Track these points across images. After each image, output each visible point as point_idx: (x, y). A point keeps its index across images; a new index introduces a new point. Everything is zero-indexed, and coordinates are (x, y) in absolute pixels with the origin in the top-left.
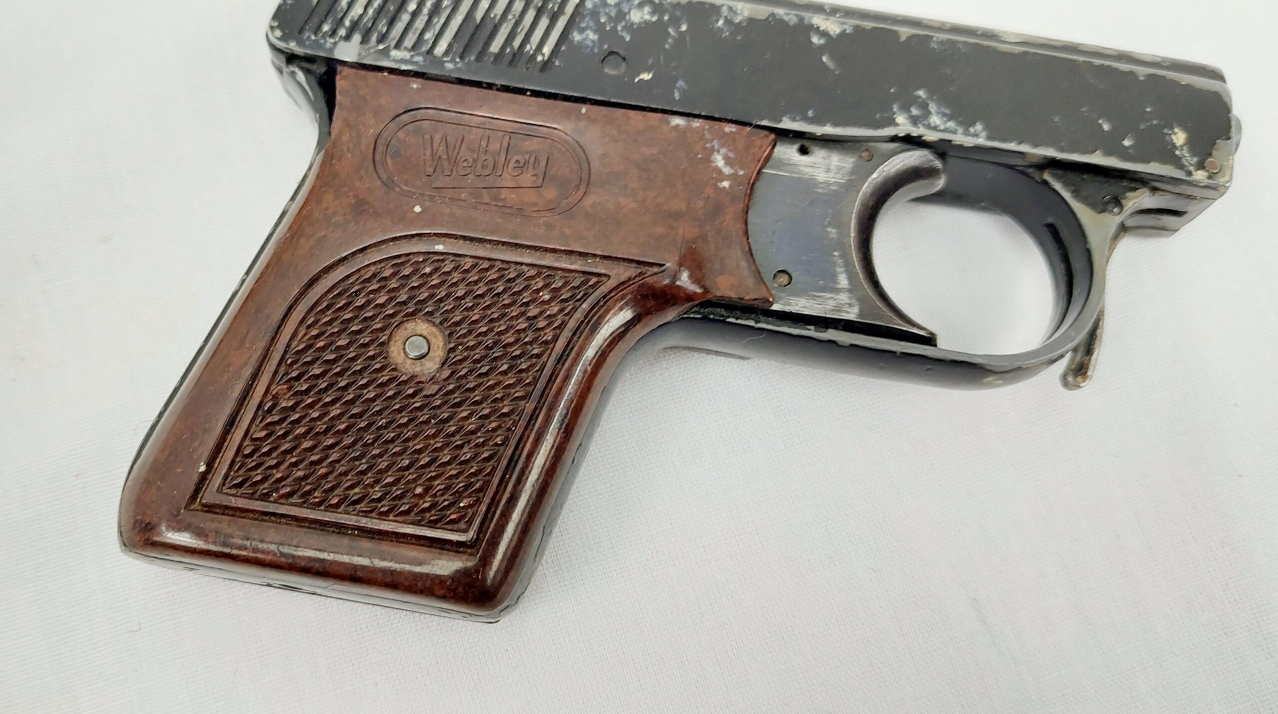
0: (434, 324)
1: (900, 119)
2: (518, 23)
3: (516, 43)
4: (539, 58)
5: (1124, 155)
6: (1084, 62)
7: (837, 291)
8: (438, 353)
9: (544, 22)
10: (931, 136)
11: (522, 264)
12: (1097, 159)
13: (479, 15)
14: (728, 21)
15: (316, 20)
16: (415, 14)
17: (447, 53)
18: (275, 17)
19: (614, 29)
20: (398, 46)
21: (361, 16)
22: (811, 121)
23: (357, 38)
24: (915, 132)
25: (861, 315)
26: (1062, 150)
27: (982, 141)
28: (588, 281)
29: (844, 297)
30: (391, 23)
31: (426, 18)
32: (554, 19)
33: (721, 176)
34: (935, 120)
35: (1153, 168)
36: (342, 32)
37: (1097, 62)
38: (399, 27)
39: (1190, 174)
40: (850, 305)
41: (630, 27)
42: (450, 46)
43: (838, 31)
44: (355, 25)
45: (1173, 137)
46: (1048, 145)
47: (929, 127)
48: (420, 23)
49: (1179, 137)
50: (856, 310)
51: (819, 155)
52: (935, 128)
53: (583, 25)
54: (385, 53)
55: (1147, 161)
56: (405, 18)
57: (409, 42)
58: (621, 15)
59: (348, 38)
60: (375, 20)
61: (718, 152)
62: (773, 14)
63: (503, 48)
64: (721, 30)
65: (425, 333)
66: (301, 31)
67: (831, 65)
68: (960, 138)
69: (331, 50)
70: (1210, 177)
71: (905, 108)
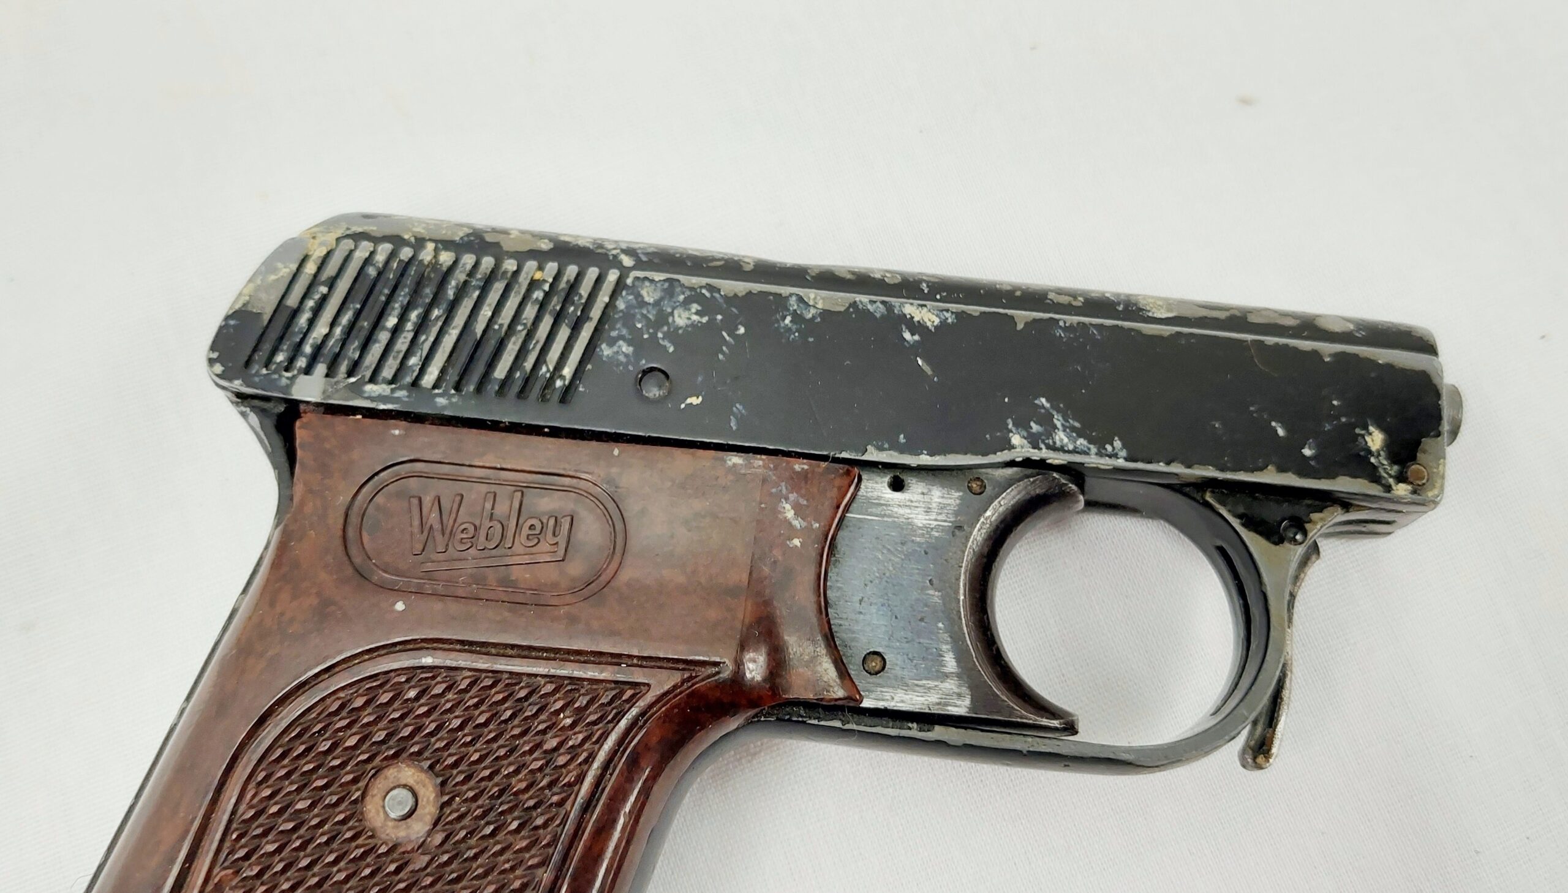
0: (422, 770)
1: (1016, 440)
2: (530, 335)
3: (528, 365)
4: (559, 383)
5: (1304, 468)
6: (1254, 342)
7: (946, 676)
8: (429, 809)
9: (564, 333)
10: (1057, 459)
11: (536, 676)
12: (1270, 477)
13: (479, 327)
14: (797, 318)
15: (267, 347)
16: (396, 331)
17: (436, 386)
18: (213, 348)
19: (654, 336)
20: (373, 380)
21: (327, 336)
22: (902, 450)
23: (321, 369)
24: (1036, 455)
25: (973, 708)
26: (1222, 469)
27: (1121, 463)
28: (622, 693)
29: (951, 685)
30: (364, 348)
31: (410, 336)
32: (576, 328)
33: (792, 532)
34: (1061, 437)
35: (1343, 485)
36: (302, 362)
37: (1270, 340)
38: (376, 350)
39: (1388, 488)
40: (959, 695)
41: (673, 335)
42: (443, 371)
43: (937, 321)
44: (318, 349)
45: (1368, 438)
46: (1203, 463)
47: (1053, 448)
48: (402, 344)
49: (1376, 440)
50: (967, 702)
51: (916, 488)
52: (1062, 449)
53: (614, 334)
54: (357, 389)
55: (1331, 476)
56: (383, 337)
57: (387, 372)
58: (662, 319)
59: (308, 371)
60: (344, 342)
61: (787, 499)
62: (854, 304)
63: (511, 371)
64: (788, 330)
65: (411, 782)
66: (248, 363)
67: (928, 369)
68: (1092, 460)
69: (288, 387)
70: (1414, 492)
71: (1022, 424)
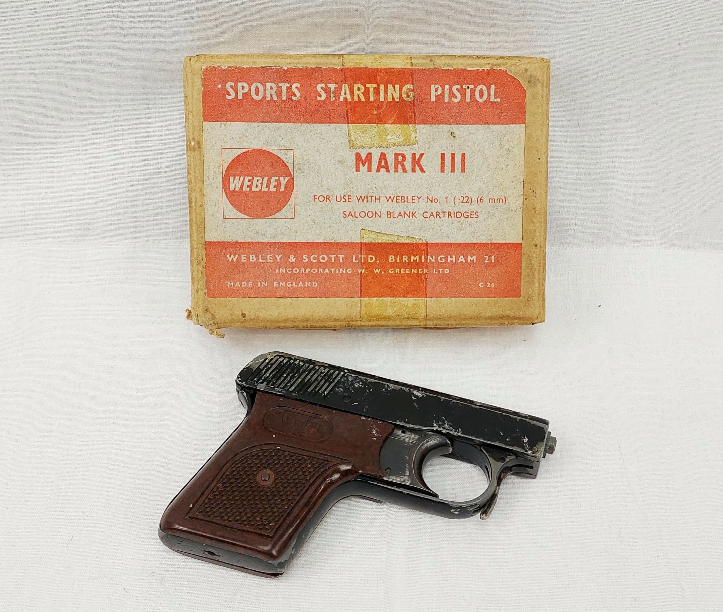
0: (272, 471)
1: (435, 425)
2: (318, 384)
3: (317, 390)
4: (323, 395)
5: (506, 443)
6: (500, 413)
7: (405, 476)
8: (272, 480)
9: (327, 384)
10: (444, 431)
11: (304, 455)
12: (497, 444)
13: (306, 380)
14: (386, 389)
15: (253, 376)
16: (286, 378)
17: (293, 390)
18: (239, 375)
19: (349, 388)
20: (278, 387)
21: (268, 377)
22: (406, 422)
23: (265, 383)
24: (439, 429)
25: (410, 484)
26: (485, 440)
27: (460, 434)
28: (324, 462)
29: (406, 478)
30: (277, 380)
31: (289, 379)
32: (330, 383)
33: (374, 436)
34: (446, 426)
35: (515, 449)
36: (261, 381)
37: (504, 414)
38: (280, 381)
39: (527, 451)
40: (408, 480)
41: (354, 388)
42: (295, 388)
43: (421, 396)
44: (265, 379)
45: (524, 440)
46: (481, 438)
47: (443, 428)
48: (286, 381)
49: (526, 440)
50: (410, 482)
51: (408, 434)
52: (446, 429)
53: (339, 386)
54: (274, 389)
55: (513, 446)
56: (282, 378)
57: (281, 386)
58: (352, 384)
59: (262, 383)
60: (273, 378)
61: (374, 429)
62: (401, 389)
63: (312, 390)
64: (383, 392)
65: (269, 473)
66: (247, 380)
67: (417, 406)
68: (453, 433)
69: (256, 386)
70: (533, 453)
71: (437, 422)
